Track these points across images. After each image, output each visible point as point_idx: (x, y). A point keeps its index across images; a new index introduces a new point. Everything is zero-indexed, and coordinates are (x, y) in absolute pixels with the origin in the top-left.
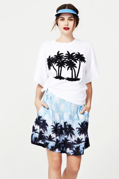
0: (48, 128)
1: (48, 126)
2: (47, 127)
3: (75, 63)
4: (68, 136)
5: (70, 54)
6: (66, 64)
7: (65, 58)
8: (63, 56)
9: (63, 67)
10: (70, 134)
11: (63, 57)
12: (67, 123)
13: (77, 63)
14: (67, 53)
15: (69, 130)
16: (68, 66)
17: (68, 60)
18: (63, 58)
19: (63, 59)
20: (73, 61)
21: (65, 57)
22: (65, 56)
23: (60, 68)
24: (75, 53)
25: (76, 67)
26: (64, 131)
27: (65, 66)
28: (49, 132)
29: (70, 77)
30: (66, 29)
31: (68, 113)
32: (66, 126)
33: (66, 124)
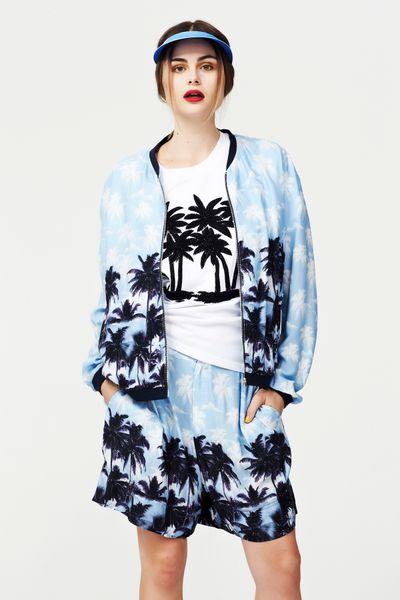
0: (147, 454)
1: (148, 447)
2: (145, 449)
3: (223, 237)
4: (215, 481)
5: (205, 205)
6: (195, 248)
7: (189, 221)
8: (182, 215)
9: (184, 258)
10: (220, 475)
11: (182, 219)
12: (204, 441)
13: (230, 236)
14: (195, 204)
15: (215, 461)
16: (202, 253)
17: (201, 232)
18: (183, 224)
19: (183, 229)
20: (216, 232)
21: (186, 218)
22: (189, 217)
23: (176, 264)
24: (220, 199)
25: (229, 252)
26: (196, 466)
27: (191, 253)
28: (151, 468)
29: (212, 289)
30: (194, 96)
31: (204, 407)
32: (202, 450)
33: (204, 445)
